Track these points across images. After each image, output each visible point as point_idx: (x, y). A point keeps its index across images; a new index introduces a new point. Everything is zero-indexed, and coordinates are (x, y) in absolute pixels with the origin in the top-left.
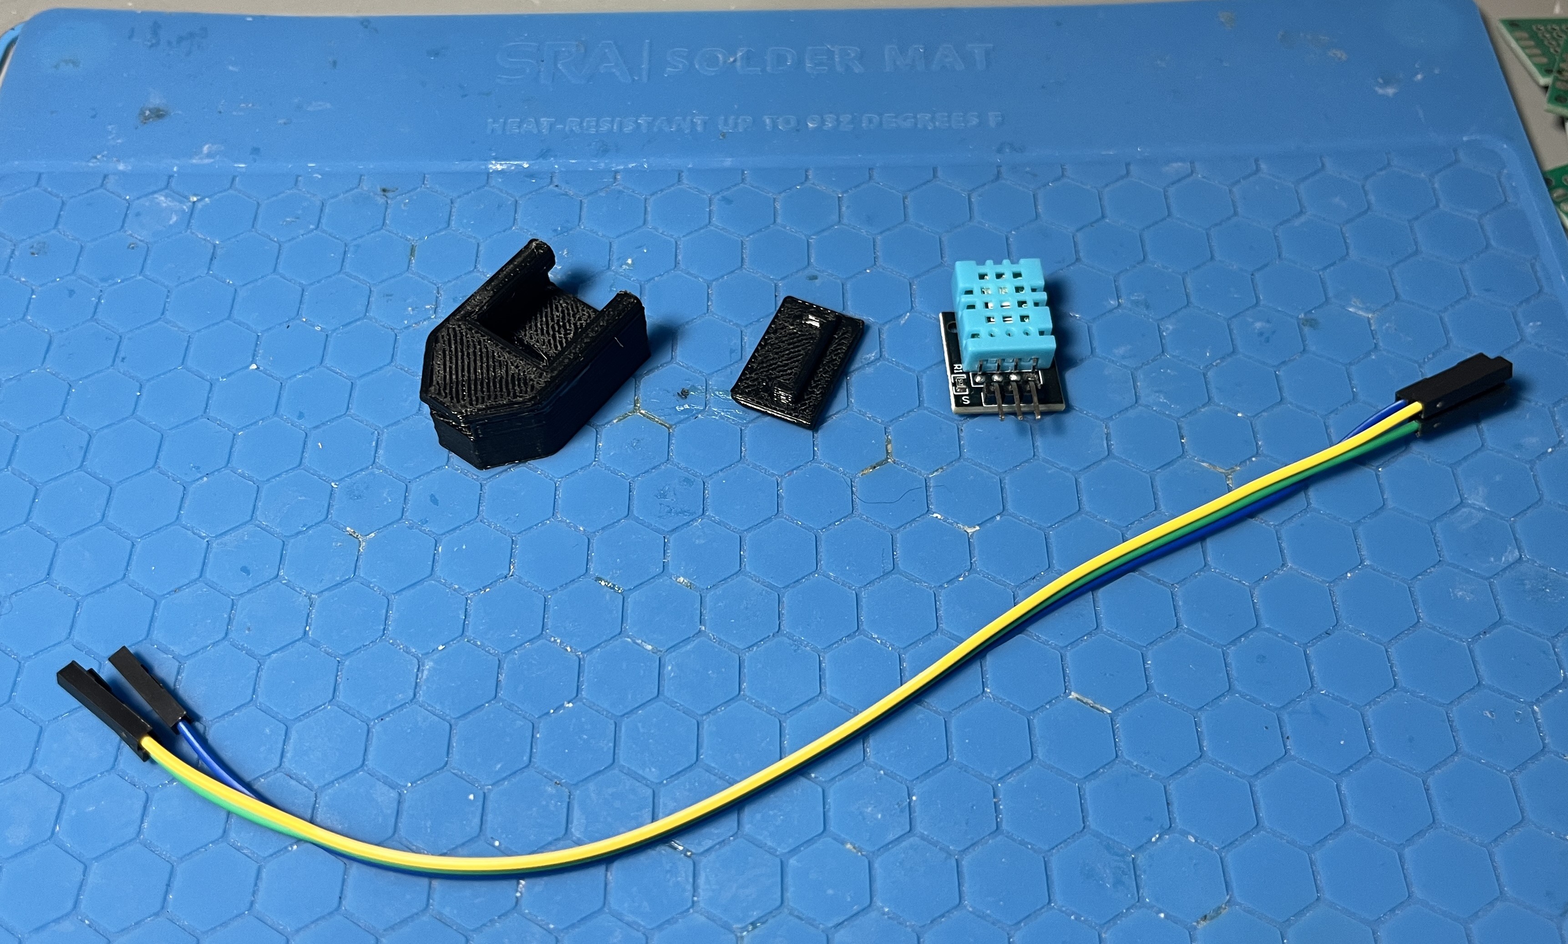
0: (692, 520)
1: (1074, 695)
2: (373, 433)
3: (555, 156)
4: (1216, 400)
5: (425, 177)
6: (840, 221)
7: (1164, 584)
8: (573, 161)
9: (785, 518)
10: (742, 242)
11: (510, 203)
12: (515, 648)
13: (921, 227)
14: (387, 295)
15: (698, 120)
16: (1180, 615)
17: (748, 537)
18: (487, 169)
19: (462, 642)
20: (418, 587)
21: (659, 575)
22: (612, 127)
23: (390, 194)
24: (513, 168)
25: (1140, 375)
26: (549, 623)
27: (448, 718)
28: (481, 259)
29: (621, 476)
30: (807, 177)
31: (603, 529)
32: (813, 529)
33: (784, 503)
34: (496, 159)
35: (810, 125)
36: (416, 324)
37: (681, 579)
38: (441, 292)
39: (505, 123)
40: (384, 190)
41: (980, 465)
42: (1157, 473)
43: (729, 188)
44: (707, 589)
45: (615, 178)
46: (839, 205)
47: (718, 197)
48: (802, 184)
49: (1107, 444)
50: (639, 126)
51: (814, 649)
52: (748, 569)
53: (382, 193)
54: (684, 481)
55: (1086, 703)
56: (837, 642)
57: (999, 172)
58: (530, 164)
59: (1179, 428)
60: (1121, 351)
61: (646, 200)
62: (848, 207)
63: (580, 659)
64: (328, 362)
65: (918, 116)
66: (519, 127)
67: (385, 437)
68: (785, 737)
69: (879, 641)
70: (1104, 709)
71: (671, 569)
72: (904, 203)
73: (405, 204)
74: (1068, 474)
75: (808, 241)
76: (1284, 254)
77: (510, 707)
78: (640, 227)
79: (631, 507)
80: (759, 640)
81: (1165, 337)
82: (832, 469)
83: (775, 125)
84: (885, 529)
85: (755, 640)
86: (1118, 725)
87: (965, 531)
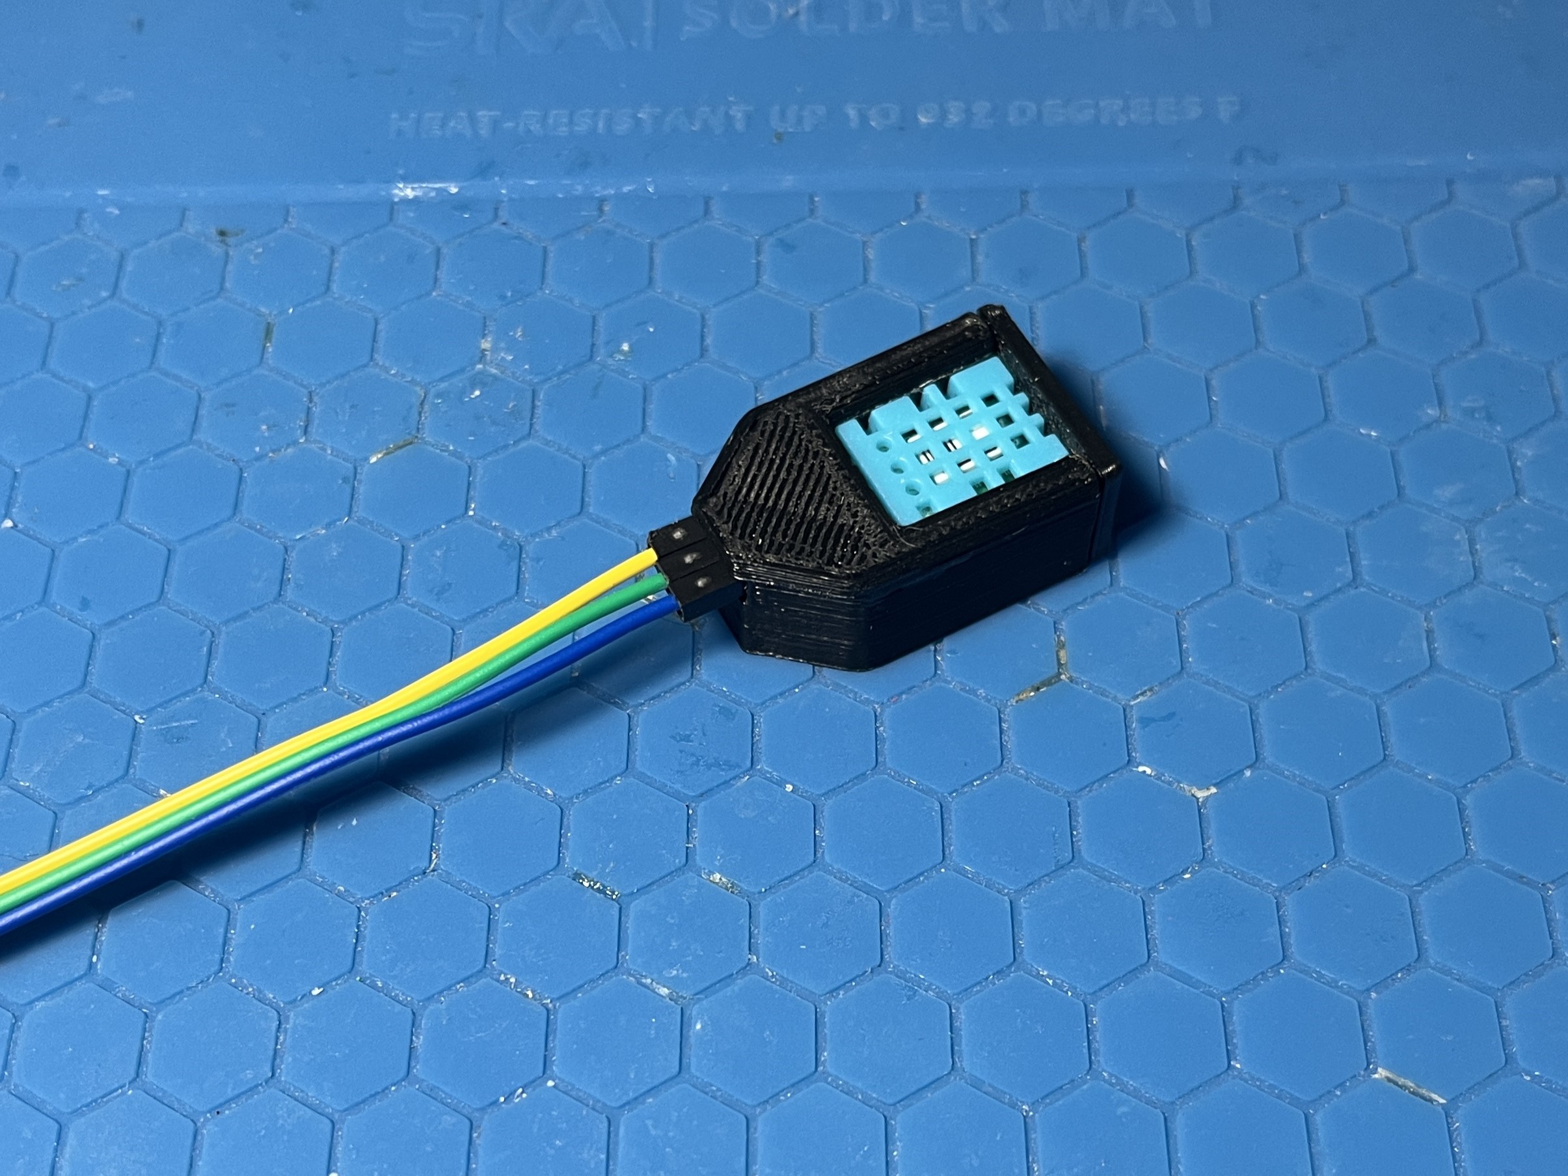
0: (734, 778)
1: (1382, 1073)
2: (203, 633)
3: (501, 175)
5: (288, 211)
6: (974, 279)
7: (1529, 883)
8: (532, 182)
9: (889, 775)
10: (812, 314)
11: (428, 251)
12: (440, 993)
13: (1110, 287)
14: (227, 405)
15: (738, 113)
16: (1558, 934)
17: (828, 807)
18: (389, 195)
19: (351, 981)
20: (278, 890)
21: (679, 870)
22: (596, 125)
23: (231, 240)
24: (433, 194)
25: (1481, 533)
26: (498, 951)
27: (328, 1111)
28: (381, 344)
29: (615, 704)
30: (918, 205)
31: (585, 792)
32: (936, 793)
33: (887, 747)
34: (405, 179)
35: (923, 120)
36: (273, 451)
37: (717, 877)
38: (316, 399)
39: (418, 121)
40: (222, 233)
41: (1216, 684)
42: (1514, 696)
43: (788, 226)
44: (760, 892)
45: (601, 210)
46: (972, 253)
47: (771, 240)
48: (909, 217)
49: (1429, 647)
50: (638, 122)
51: (941, 994)
52: (827, 858)
53: (219, 238)
54: (720, 713)
55: (1404, 1087)
56: (979, 983)
57: (1236, 198)
58: (461, 189)
59: (1549, 620)
60: (1447, 492)
61: (652, 246)
62: (987, 256)
63: (548, 1010)
64: (130, 517)
65: (1102, 104)
66: (443, 126)
67: (221, 640)
68: (894, 1143)
69: (1051, 982)
70: (1434, 1096)
71: (699, 859)
72: (1080, 249)
73: (257, 256)
74: (1366, 699)
75: (921, 313)
77: (431, 1093)
78: (642, 290)
79: (632, 757)
80: (848, 979)
81: (1519, 468)
82: (967, 692)
83: (864, 118)
84: (1057, 792)
85: (841, 979)
86: (1457, 1124)
87: (1193, 795)
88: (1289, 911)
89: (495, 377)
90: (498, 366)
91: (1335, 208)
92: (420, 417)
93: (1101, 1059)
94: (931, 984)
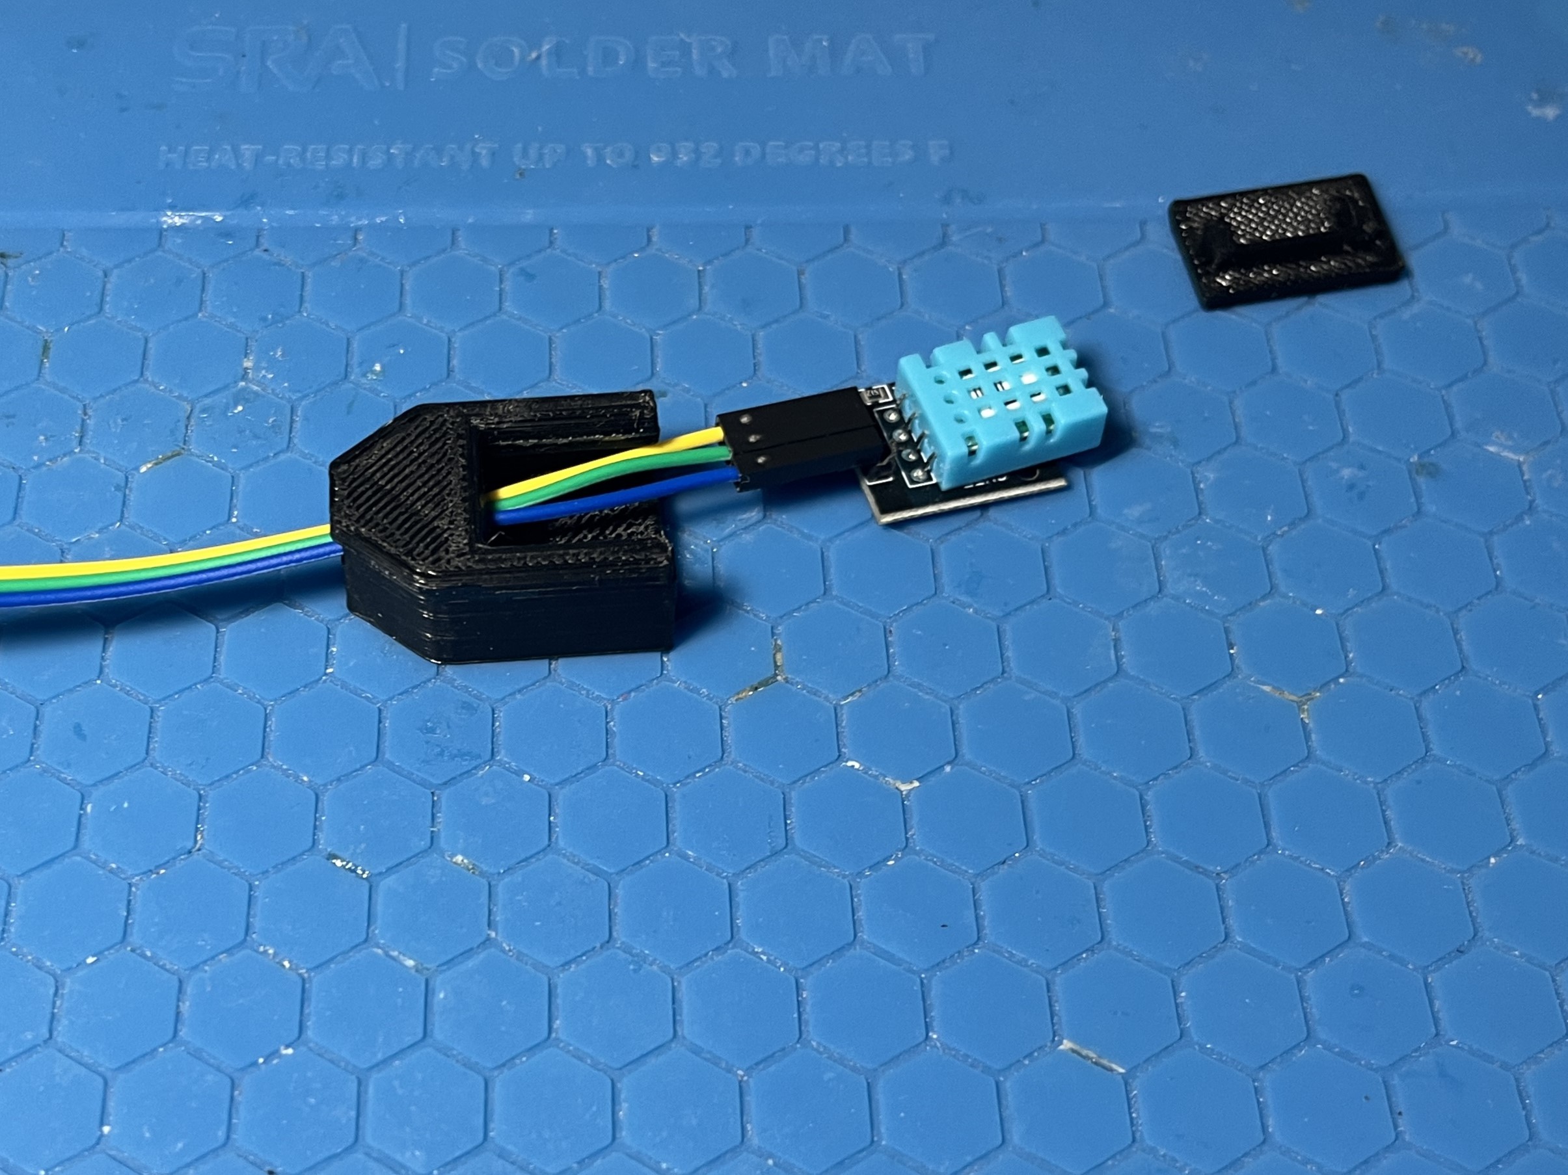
0: (475, 768)
1: (1066, 1045)
3: (262, 205)
4: (1283, 589)
5: (64, 235)
6: (700, 308)
7: (1206, 873)
8: (291, 212)
9: (619, 766)
10: (550, 339)
11: (194, 275)
12: (205, 962)
13: (827, 317)
14: (8, 417)
15: (483, 150)
16: (1231, 921)
17: (562, 795)
18: (158, 222)
19: (122, 951)
20: (56, 867)
21: (424, 852)
22: (351, 160)
23: (12, 263)
24: (199, 222)
25: (1166, 550)
26: (257, 922)
27: (101, 1069)
28: (151, 362)
29: (367, 698)
30: (649, 239)
31: (339, 780)
32: (662, 783)
33: (616, 742)
34: (173, 207)
35: (655, 159)
36: (50, 460)
37: (459, 858)
38: (90, 412)
39: (186, 153)
41: (918, 686)
42: (1194, 700)
43: (529, 256)
44: (499, 873)
45: (356, 239)
46: (700, 283)
47: (512, 270)
48: (641, 250)
49: (1116, 654)
50: (390, 158)
51: (664, 969)
52: (561, 843)
54: (463, 708)
55: (1086, 1057)
56: (700, 958)
57: (945, 235)
58: (225, 217)
59: (1227, 631)
60: (1135, 512)
61: (402, 273)
62: (713, 287)
63: (304, 980)
65: (821, 146)
66: (208, 159)
68: (620, 1104)
69: (765, 958)
70: (1114, 1066)
71: (442, 842)
72: (799, 281)
73: (34, 277)
74: (1057, 702)
75: (651, 339)
76: (1387, 365)
77: (196, 1054)
78: (393, 315)
79: (382, 746)
80: (579, 954)
81: (1202, 489)
82: (691, 691)
83: (600, 158)
84: (772, 783)
85: (573, 954)
86: (1135, 1092)
87: (897, 788)
88: (983, 896)
89: (256, 393)
90: (259, 384)
91: (1036, 245)
92: (187, 429)
93: (811, 1030)
94: (655, 960)
